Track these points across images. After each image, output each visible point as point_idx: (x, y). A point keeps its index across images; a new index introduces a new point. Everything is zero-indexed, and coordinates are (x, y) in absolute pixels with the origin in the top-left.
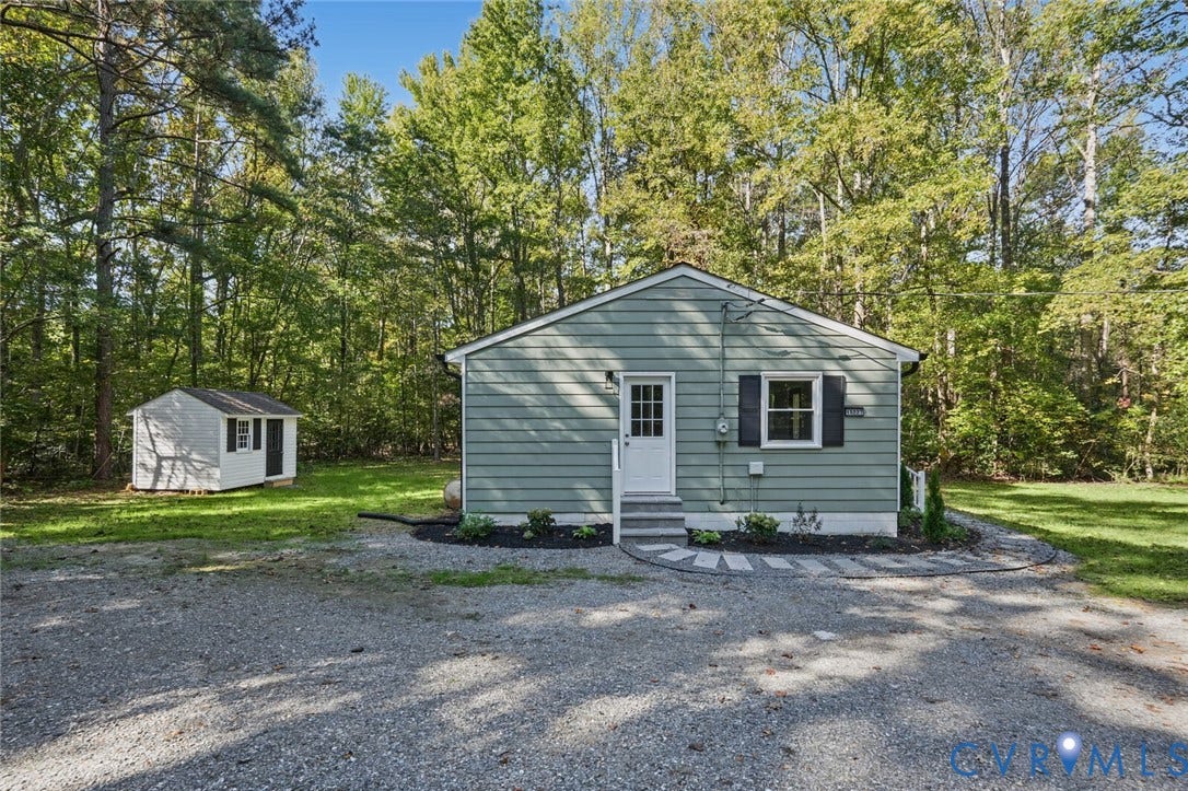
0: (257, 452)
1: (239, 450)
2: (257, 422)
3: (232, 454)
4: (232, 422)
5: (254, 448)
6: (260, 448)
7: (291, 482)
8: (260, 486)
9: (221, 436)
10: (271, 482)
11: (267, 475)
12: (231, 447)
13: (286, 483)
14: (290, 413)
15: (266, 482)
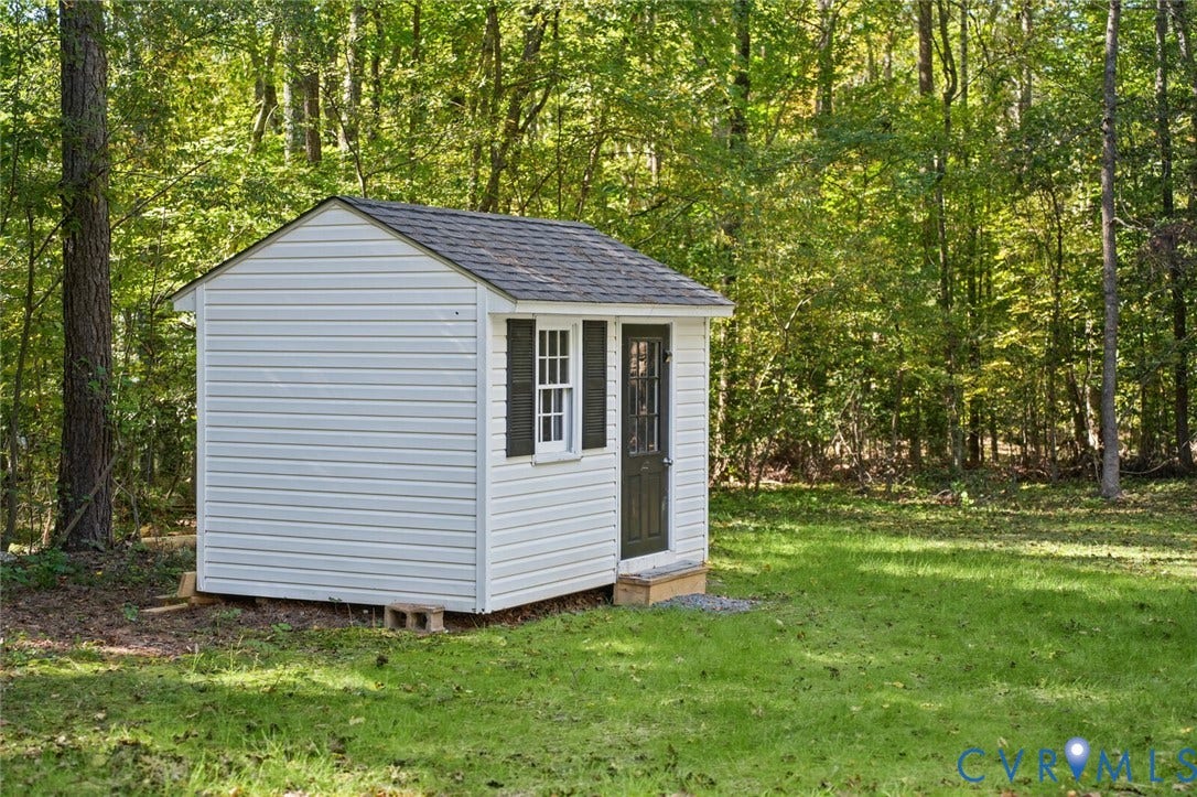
0: (594, 456)
1: (541, 447)
2: (595, 332)
3: (523, 462)
4: (519, 332)
5: (588, 444)
6: (602, 443)
7: (699, 585)
8: (604, 594)
9: (490, 397)
10: (639, 584)
11: (627, 553)
12: (520, 443)
13: (683, 589)
14: (694, 300)
15: (622, 579)
